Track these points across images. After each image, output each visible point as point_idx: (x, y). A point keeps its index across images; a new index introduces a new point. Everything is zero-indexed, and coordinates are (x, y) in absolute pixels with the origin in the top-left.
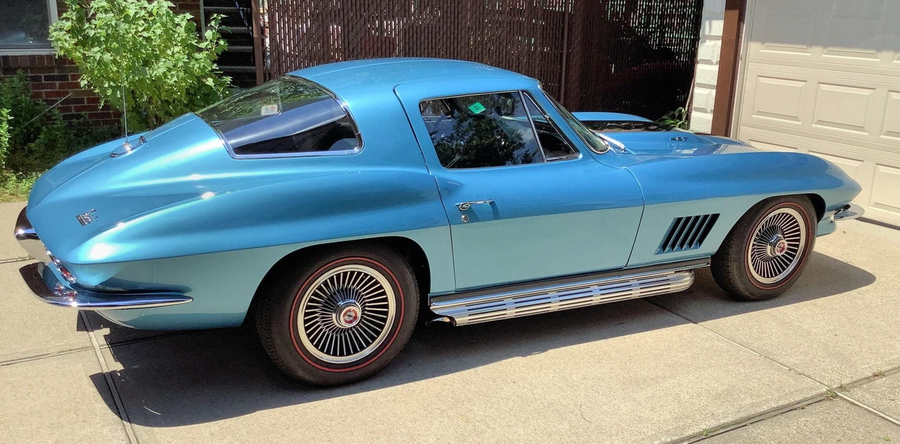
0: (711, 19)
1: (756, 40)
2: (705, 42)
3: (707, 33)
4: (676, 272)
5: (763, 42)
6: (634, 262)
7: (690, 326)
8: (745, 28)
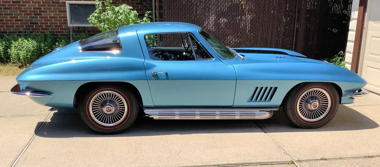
0: (354, 11)
1: (372, 20)
2: (352, 21)
3: (353, 17)
4: (260, 111)
5: (374, 21)
6: (236, 104)
7: (263, 134)
8: (366, 14)
